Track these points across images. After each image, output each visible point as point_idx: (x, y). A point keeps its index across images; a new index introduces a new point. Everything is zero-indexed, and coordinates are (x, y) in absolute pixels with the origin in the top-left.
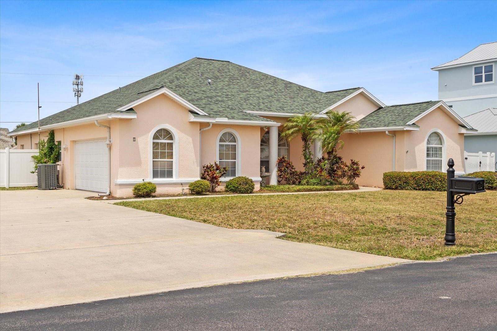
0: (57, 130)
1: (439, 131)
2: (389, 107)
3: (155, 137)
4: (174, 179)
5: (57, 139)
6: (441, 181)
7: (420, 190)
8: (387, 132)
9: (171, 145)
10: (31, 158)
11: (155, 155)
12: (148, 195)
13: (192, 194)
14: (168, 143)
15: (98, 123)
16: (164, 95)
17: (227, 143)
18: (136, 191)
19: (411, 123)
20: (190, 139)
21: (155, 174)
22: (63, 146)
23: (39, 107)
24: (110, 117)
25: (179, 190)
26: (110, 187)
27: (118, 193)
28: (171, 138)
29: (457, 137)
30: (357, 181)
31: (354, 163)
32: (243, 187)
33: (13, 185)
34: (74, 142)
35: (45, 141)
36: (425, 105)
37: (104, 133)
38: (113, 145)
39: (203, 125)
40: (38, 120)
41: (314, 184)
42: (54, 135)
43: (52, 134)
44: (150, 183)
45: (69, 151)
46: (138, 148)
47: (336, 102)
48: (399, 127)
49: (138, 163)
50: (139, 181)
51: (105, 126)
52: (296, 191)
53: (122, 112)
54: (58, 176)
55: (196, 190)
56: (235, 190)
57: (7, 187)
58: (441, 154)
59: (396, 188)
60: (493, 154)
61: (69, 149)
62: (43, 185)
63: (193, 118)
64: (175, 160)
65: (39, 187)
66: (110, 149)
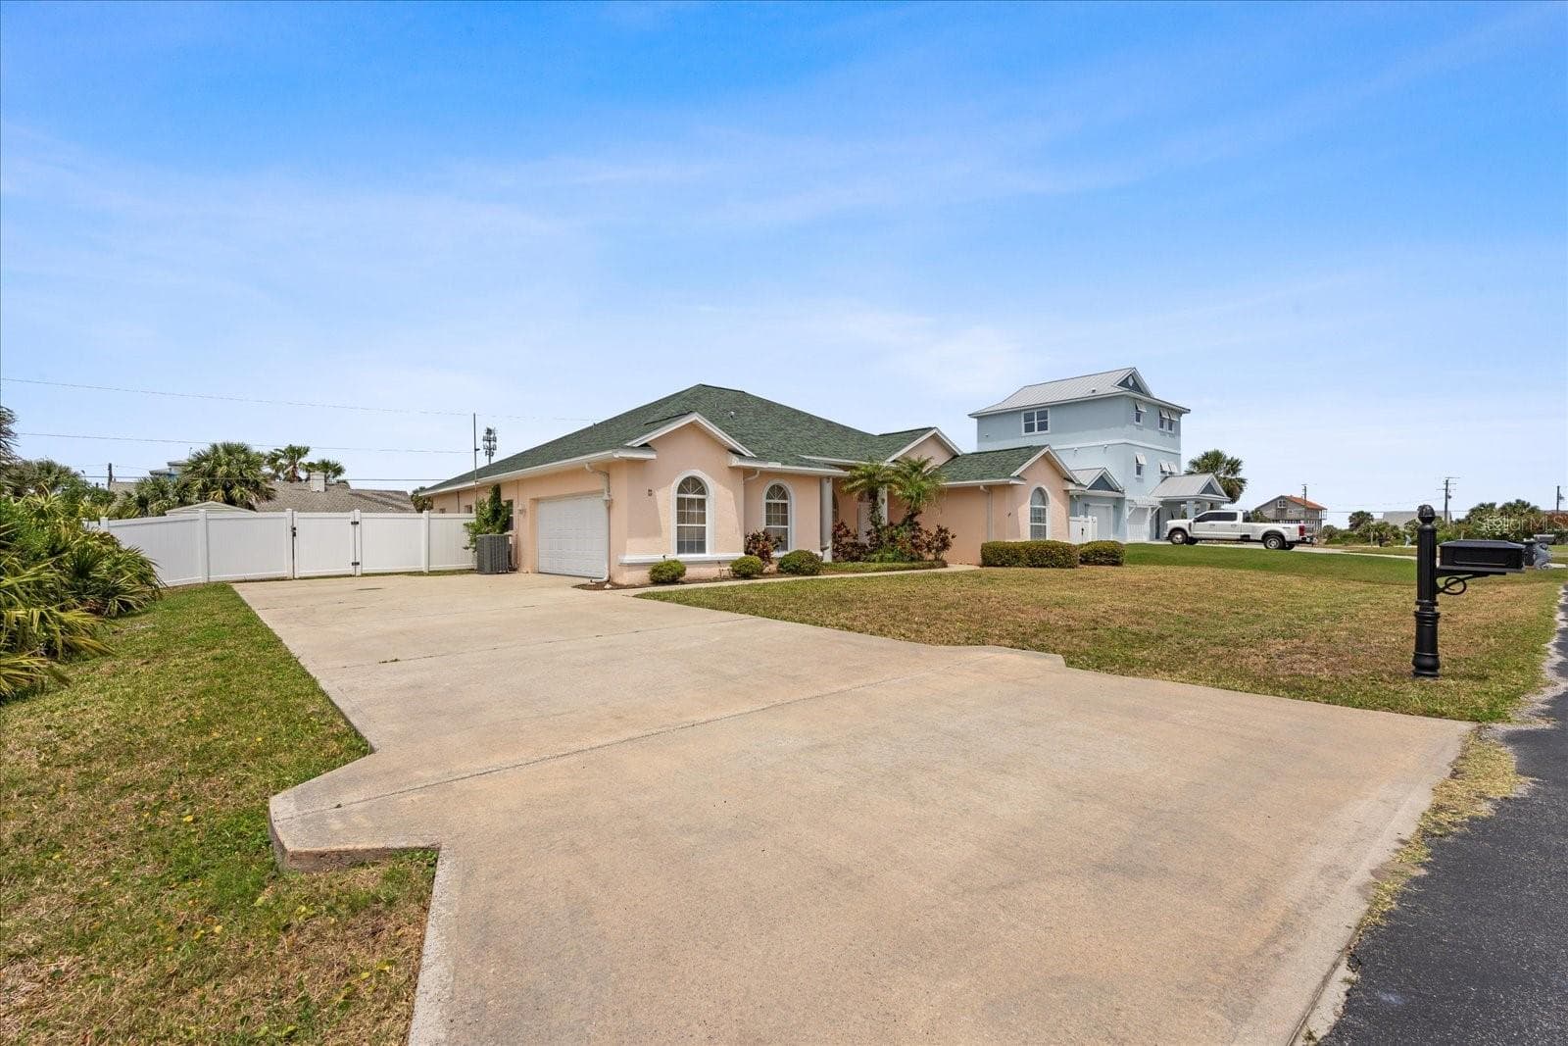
0: (505, 483)
1: (1044, 487)
2: (968, 455)
3: (681, 490)
4: (708, 555)
5: (505, 497)
6: (1063, 555)
7: (1034, 566)
8: (982, 487)
9: (702, 503)
10: (462, 528)
11: (681, 518)
12: (674, 581)
13: (735, 578)
14: (698, 499)
15: (591, 467)
16: (693, 425)
17: (776, 501)
18: (656, 574)
19: (1015, 474)
20: (731, 495)
21: (681, 549)
22: (516, 508)
23: (476, 450)
24: (616, 456)
25: (714, 571)
26: (609, 569)
27: (625, 578)
28: (702, 491)
29: (1062, 495)
30: (945, 555)
31: (941, 530)
32: (807, 566)
33: (434, 567)
34: (537, 501)
35: (486, 501)
36: (1025, 451)
37: (598, 484)
38: (615, 504)
39: (748, 472)
40: (474, 469)
41: (889, 560)
42: (500, 492)
43: (497, 490)
44: (675, 561)
45: (528, 514)
46: (655, 506)
47: (905, 446)
48: (1001, 480)
49: (654, 530)
50: (658, 558)
51: (601, 472)
52: (875, 571)
53: (632, 448)
54: (510, 553)
55: (741, 571)
56: (796, 571)
57: (425, 570)
58: (1045, 518)
59: (1003, 565)
60: (1095, 518)
61: (528, 510)
62: (487, 566)
63: (736, 461)
64: (708, 525)
65: (480, 570)
66: (609, 508)
